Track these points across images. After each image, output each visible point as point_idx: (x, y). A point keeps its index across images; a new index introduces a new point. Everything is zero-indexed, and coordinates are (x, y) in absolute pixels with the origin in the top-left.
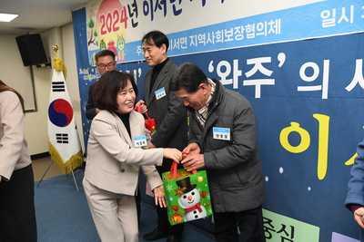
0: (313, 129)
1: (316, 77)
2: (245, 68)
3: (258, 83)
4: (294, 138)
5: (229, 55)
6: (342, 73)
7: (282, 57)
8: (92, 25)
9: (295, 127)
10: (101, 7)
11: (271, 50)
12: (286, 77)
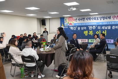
0: (99, 32)
1: (99, 28)
2: (92, 27)
3: (94, 28)
4: (98, 33)
5: (91, 26)
6: (101, 27)
7: (96, 26)
8: (66, 20)
9: (98, 32)
10: (69, 18)
11: (95, 25)
12: (97, 28)
